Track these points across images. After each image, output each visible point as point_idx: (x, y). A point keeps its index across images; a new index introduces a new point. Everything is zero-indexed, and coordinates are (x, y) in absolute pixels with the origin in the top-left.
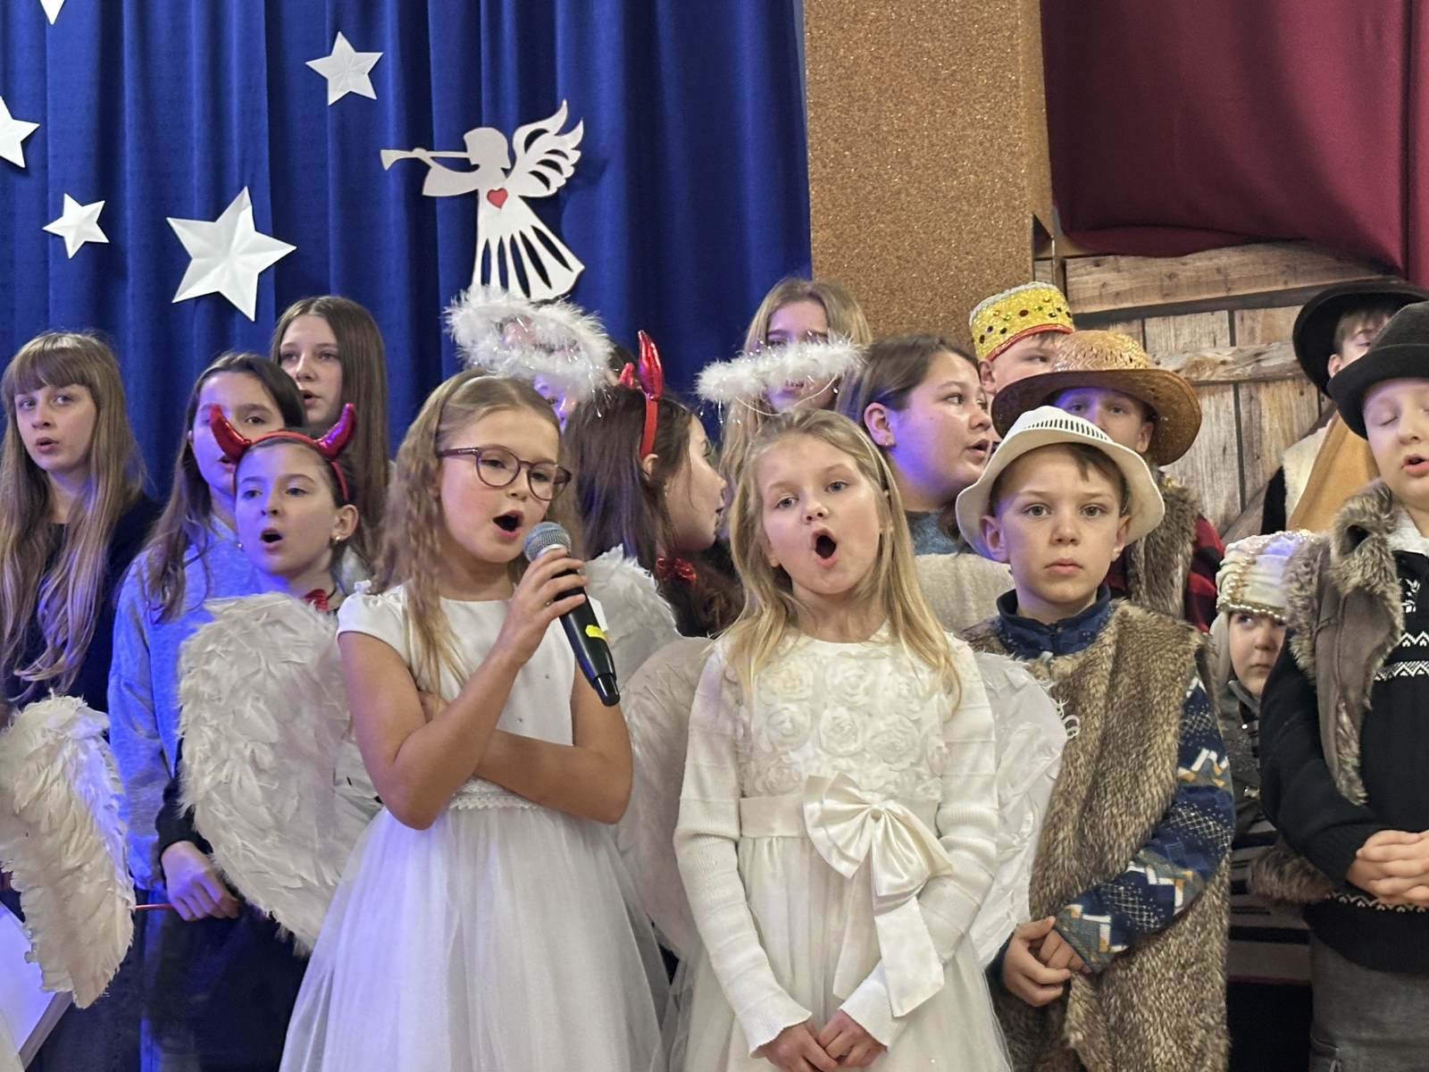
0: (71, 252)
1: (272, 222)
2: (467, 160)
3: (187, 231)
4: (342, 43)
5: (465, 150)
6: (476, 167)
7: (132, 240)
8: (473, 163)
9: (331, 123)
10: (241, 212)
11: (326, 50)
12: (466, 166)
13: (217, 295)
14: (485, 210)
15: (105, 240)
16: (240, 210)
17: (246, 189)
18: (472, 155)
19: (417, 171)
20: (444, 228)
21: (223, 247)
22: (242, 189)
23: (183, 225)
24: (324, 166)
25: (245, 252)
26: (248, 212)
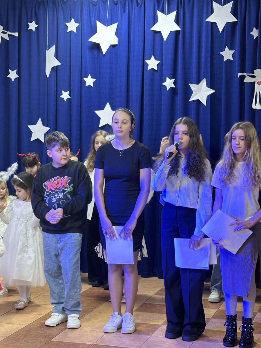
0: (168, 89)
1: (210, 85)
2: (254, 75)
3: (193, 86)
4: (227, 48)
5: (254, 73)
6: (256, 77)
7: (180, 87)
8: (255, 76)
9: (224, 65)
10: (204, 83)
11: (223, 50)
13: (198, 100)
14: (256, 85)
15: (174, 87)
16: (203, 82)
17: (205, 78)
18: (255, 75)
20: (247, 90)
21: (199, 90)
22: (204, 78)
25: (204, 91)
26: (205, 83)
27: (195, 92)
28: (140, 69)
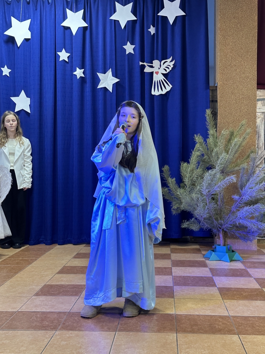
0: (78, 78)
1: (115, 75)
3: (100, 75)
5: (152, 64)
6: (154, 67)
7: (88, 76)
9: (126, 58)
11: (126, 44)
12: (152, 67)
13: (105, 87)
14: (155, 75)
15: (84, 76)
16: (109, 72)
17: (111, 69)
18: (154, 65)
19: (143, 67)
21: (106, 79)
22: (110, 69)
25: (110, 80)
26: (111, 73)
27: (102, 80)
28: (53, 60)
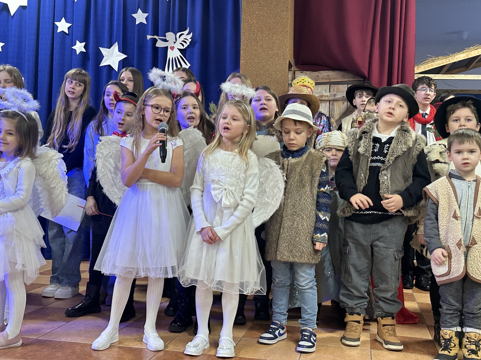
0: (78, 53)
1: (122, 50)
2: (166, 39)
3: (103, 51)
4: (140, 11)
5: (166, 37)
6: (168, 41)
7: (91, 51)
8: (167, 40)
9: (136, 29)
10: (115, 47)
11: (136, 12)
12: (166, 41)
13: (110, 65)
14: (169, 51)
15: (85, 51)
17: (117, 42)
18: (167, 38)
19: (155, 41)
20: (160, 54)
21: (111, 55)
23: (103, 49)
24: (134, 38)
25: (116, 56)
26: (117, 47)
27: (106, 56)
28: (50, 31)
